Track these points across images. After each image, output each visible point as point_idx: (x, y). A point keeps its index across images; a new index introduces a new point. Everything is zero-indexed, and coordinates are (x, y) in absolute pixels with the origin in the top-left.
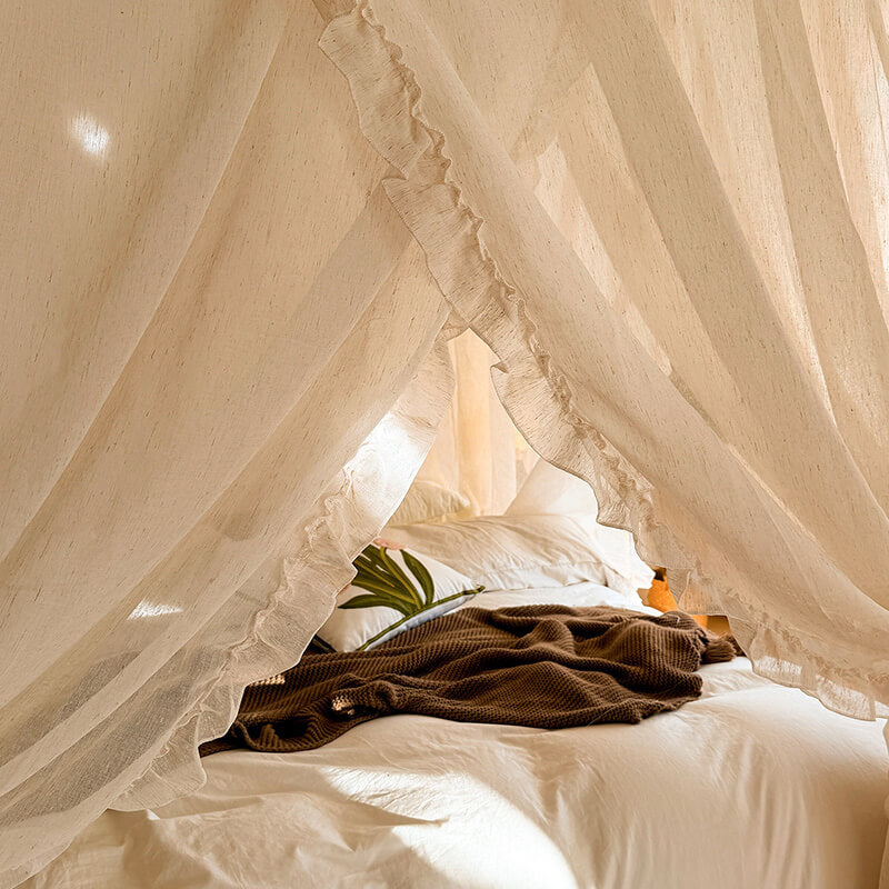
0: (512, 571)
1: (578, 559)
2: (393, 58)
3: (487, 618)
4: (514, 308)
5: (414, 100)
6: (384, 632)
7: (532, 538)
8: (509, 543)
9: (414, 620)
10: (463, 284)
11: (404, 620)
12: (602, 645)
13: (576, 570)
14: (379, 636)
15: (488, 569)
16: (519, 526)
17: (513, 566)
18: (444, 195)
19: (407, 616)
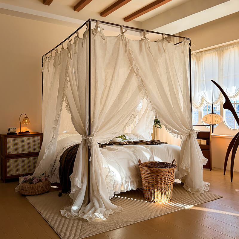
2: (141, 79)
4: (149, 97)
5: (142, 81)
10: (145, 95)
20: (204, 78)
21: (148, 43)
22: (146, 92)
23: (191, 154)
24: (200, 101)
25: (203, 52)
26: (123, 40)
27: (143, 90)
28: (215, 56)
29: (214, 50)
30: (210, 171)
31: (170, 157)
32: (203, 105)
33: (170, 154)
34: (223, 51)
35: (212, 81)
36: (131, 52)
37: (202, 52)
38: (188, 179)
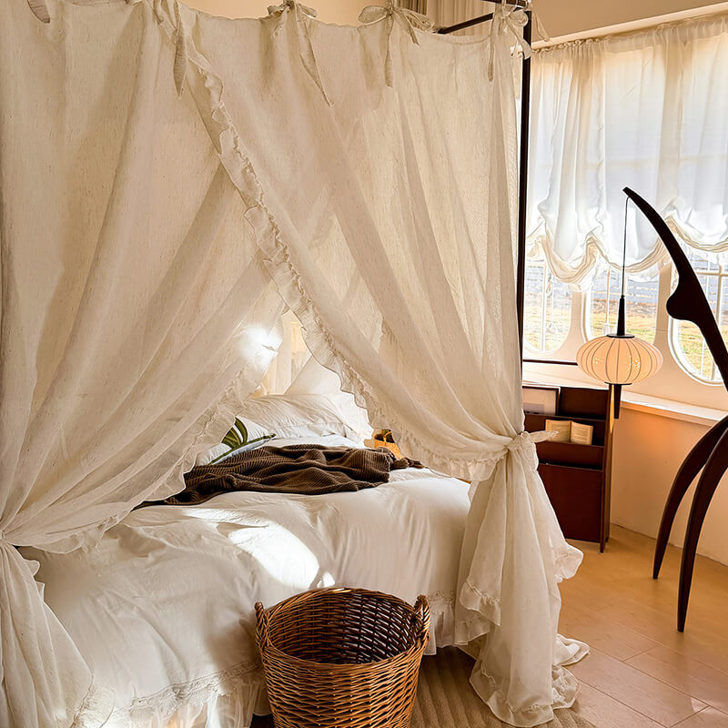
0: (290, 427)
1: (329, 421)
2: (270, 219)
3: (277, 451)
4: (311, 307)
5: (277, 233)
6: (221, 457)
7: (302, 408)
8: (288, 410)
9: (236, 452)
10: (292, 298)
11: (231, 451)
12: (341, 462)
13: (328, 427)
14: (218, 459)
15: (276, 425)
16: (294, 401)
17: (291, 424)
18: (286, 266)
19: (233, 448)
20: (604, 156)
21: (307, 34)
22: (297, 284)
23: (511, 543)
24: (580, 252)
25: (605, 42)
26: (160, 21)
27: (282, 274)
28: (653, 64)
29: (650, 35)
30: (602, 551)
31: (419, 554)
32: (593, 271)
33: (418, 539)
34: (688, 43)
35: (627, 190)
36: (210, 83)
37: (601, 38)
38: (494, 648)
